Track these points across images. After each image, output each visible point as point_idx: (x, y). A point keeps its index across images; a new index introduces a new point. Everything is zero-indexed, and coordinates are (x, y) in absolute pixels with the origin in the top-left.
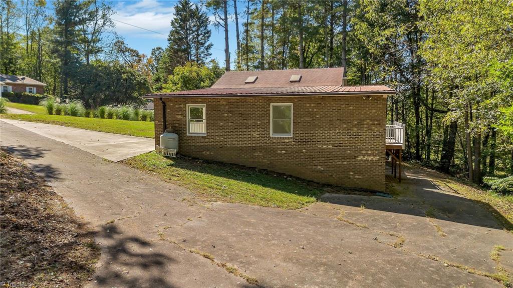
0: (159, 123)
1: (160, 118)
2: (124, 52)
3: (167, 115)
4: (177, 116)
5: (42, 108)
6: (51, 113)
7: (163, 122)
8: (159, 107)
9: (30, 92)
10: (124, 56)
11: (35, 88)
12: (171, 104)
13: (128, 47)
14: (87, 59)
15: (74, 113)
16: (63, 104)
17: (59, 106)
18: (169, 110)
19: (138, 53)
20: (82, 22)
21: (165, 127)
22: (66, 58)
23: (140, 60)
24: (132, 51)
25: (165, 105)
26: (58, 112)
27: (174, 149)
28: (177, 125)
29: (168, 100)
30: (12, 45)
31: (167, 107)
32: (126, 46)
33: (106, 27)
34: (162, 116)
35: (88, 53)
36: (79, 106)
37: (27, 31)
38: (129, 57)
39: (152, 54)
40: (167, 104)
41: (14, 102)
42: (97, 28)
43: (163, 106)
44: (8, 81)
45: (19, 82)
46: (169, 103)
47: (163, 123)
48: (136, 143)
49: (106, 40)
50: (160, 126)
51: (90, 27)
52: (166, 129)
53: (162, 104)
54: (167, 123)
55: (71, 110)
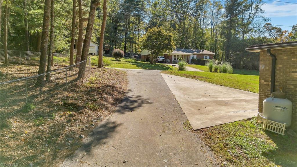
0: (265, 83)
1: (267, 76)
2: (270, 30)
3: (277, 72)
4: (293, 74)
5: (206, 67)
6: (211, 71)
7: (271, 81)
8: (267, 62)
9: (206, 58)
10: (270, 33)
11: (209, 56)
12: (285, 58)
13: (274, 26)
14: (243, 37)
15: (225, 71)
16: (219, 65)
17: (217, 66)
18: (281, 66)
19: (281, 30)
20: (240, 12)
21: (273, 89)
22: (228, 37)
23: (282, 34)
24: (276, 28)
25: (276, 59)
26: (216, 70)
27: (283, 122)
28: (292, 87)
29: (280, 52)
30: (204, 34)
31: (278, 61)
32: (272, 26)
33: (257, 14)
34: (270, 73)
35: (244, 32)
36: (228, 66)
37: (212, 26)
38: (274, 33)
39: (293, 29)
40: (279, 57)
41: (196, 64)
42: (251, 15)
43: (273, 60)
44: (195, 53)
45: (201, 53)
46: (281, 56)
47: (270, 83)
48: (246, 101)
49: (257, 22)
50: (266, 87)
51: (246, 15)
52: (274, 91)
53: (271, 58)
54: (276, 84)
55: (223, 68)
